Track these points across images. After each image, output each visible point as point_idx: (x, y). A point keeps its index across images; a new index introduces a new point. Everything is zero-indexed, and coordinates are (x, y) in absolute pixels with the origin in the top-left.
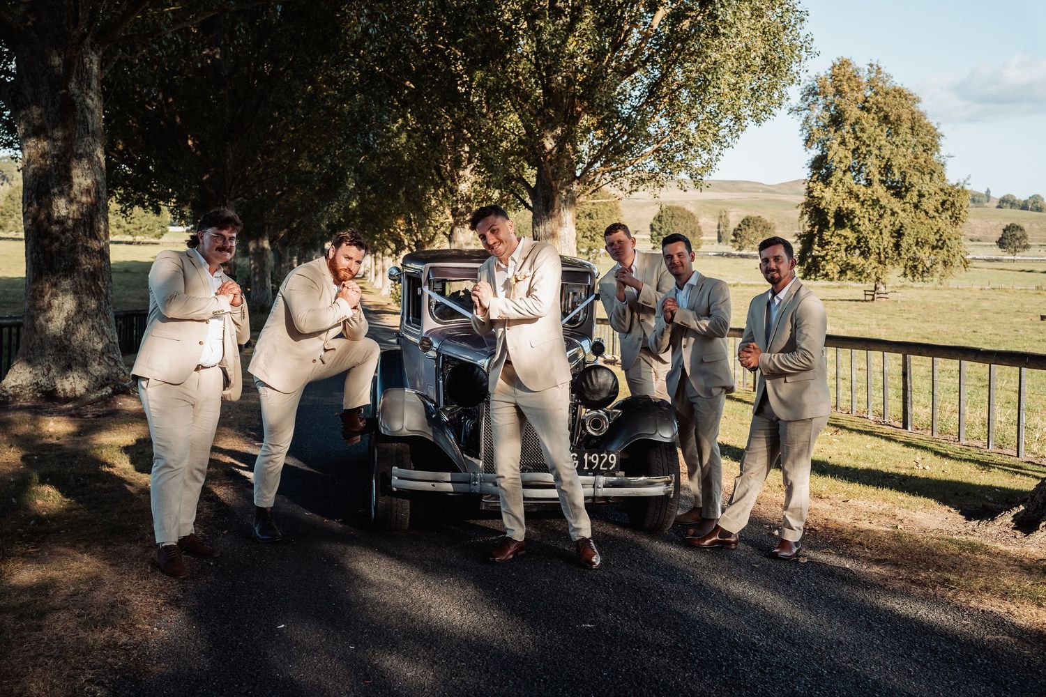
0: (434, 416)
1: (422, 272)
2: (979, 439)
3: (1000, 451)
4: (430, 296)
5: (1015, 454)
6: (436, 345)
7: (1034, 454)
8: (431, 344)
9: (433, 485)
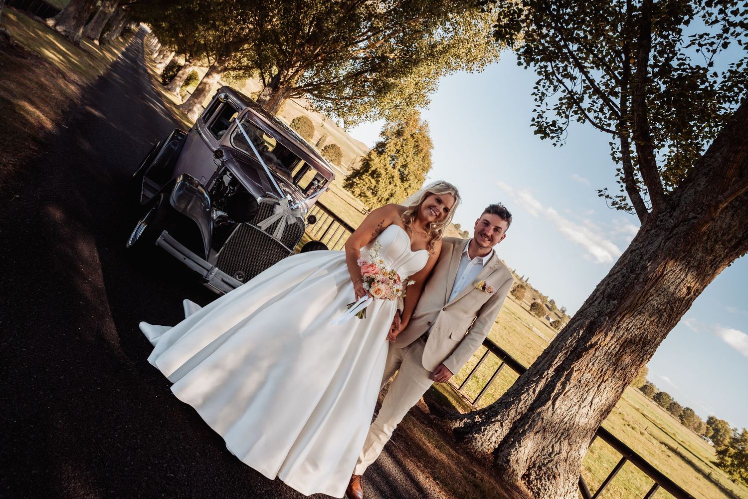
0: (208, 210)
1: (242, 109)
6: (224, 157)
9: (185, 259)
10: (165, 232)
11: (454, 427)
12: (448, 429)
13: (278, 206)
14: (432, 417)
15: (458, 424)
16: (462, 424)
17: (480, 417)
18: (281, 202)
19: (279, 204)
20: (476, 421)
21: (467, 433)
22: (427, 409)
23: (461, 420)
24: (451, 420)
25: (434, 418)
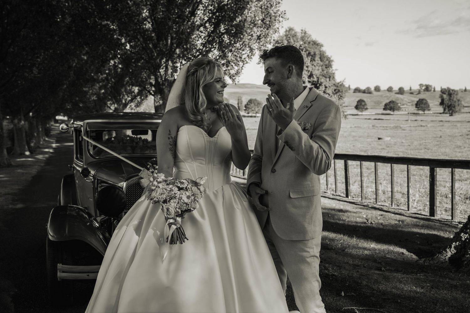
1: (82, 126)
2: (385, 202)
3: (398, 208)
4: (88, 141)
5: (407, 209)
6: (93, 172)
7: (415, 208)
8: (90, 172)
9: (88, 275)
10: (60, 266)
11: (447, 257)
12: (442, 263)
13: (142, 180)
14: (421, 262)
15: (450, 253)
16: (453, 251)
17: (466, 233)
18: (142, 176)
19: (142, 178)
20: (463, 239)
21: (464, 255)
22: (414, 257)
23: (450, 247)
24: (441, 253)
25: (424, 262)
